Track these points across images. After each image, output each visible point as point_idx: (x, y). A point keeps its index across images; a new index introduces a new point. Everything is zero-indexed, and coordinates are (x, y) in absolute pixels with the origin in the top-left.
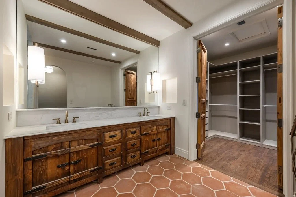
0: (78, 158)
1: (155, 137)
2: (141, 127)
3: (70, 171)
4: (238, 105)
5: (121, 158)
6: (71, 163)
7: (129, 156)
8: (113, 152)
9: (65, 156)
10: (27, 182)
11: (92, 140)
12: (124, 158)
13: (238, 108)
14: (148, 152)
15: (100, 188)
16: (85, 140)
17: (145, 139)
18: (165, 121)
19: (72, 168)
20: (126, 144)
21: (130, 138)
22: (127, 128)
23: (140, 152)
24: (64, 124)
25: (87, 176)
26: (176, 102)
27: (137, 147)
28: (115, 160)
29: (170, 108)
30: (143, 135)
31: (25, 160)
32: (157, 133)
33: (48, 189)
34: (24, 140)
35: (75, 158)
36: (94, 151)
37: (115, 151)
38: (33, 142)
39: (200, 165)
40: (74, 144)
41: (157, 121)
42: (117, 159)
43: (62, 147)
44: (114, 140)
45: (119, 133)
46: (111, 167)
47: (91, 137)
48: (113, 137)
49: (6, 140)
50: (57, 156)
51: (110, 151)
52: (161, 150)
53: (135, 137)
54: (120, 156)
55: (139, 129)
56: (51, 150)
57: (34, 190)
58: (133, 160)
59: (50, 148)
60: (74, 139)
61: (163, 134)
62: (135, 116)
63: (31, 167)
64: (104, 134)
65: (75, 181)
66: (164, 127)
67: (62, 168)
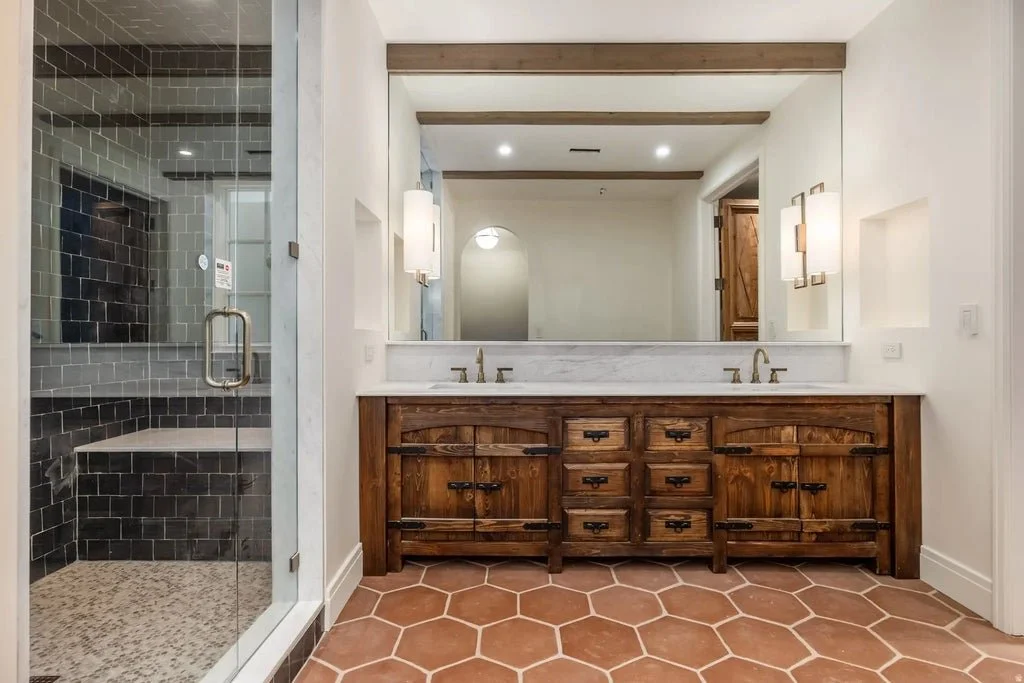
0: (494, 477)
1: (791, 474)
2: (711, 418)
3: (476, 506)
5: (628, 515)
6: (478, 487)
7: (660, 517)
8: (595, 485)
9: (464, 465)
10: (392, 500)
11: (532, 435)
12: (638, 520)
14: (748, 526)
15: (551, 584)
16: (511, 429)
17: (737, 472)
18: (851, 409)
19: (480, 499)
20: (646, 472)
21: (660, 454)
22: (651, 417)
23: (710, 518)
24: (474, 384)
25: (518, 536)
27: (697, 494)
28: (605, 516)
30: (721, 451)
31: (389, 451)
32: (803, 458)
33: (429, 532)
34: (387, 405)
35: (487, 476)
36: (537, 467)
37: (602, 486)
38: (403, 412)
40: (485, 435)
41: (803, 405)
42: (612, 516)
43: (457, 438)
44: (597, 448)
45: (617, 427)
46: (588, 533)
47: (529, 424)
48: (597, 436)
49: (360, 398)
50: (448, 459)
51: (585, 481)
52: (821, 537)
53: (681, 453)
54: (624, 508)
55: (703, 424)
56: (434, 439)
57: (405, 524)
58: (672, 537)
59: (435, 435)
60: (486, 423)
61: (840, 469)
63: (398, 470)
64: (567, 422)
65: (488, 537)
66: (846, 437)
67: (458, 493)
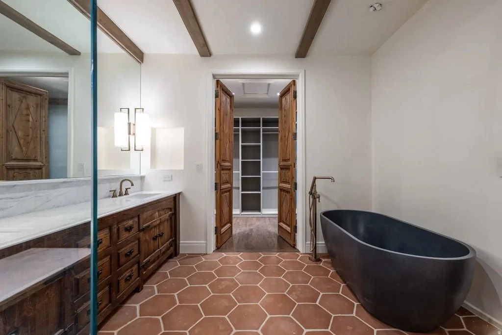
1: (157, 232)
2: (139, 215)
4: (240, 172)
5: (109, 288)
7: (123, 278)
13: (241, 176)
14: (149, 261)
17: (145, 239)
18: (169, 200)
20: (118, 256)
21: (123, 242)
22: (118, 223)
23: (139, 264)
26: (182, 168)
27: (135, 257)
29: (169, 177)
30: (142, 230)
32: (159, 224)
36: (52, 292)
39: (224, 255)
42: (103, 293)
45: (106, 234)
52: (164, 253)
53: (131, 237)
54: (108, 285)
55: (137, 220)
58: (128, 284)
61: (166, 225)
62: (106, 197)
66: (167, 212)
